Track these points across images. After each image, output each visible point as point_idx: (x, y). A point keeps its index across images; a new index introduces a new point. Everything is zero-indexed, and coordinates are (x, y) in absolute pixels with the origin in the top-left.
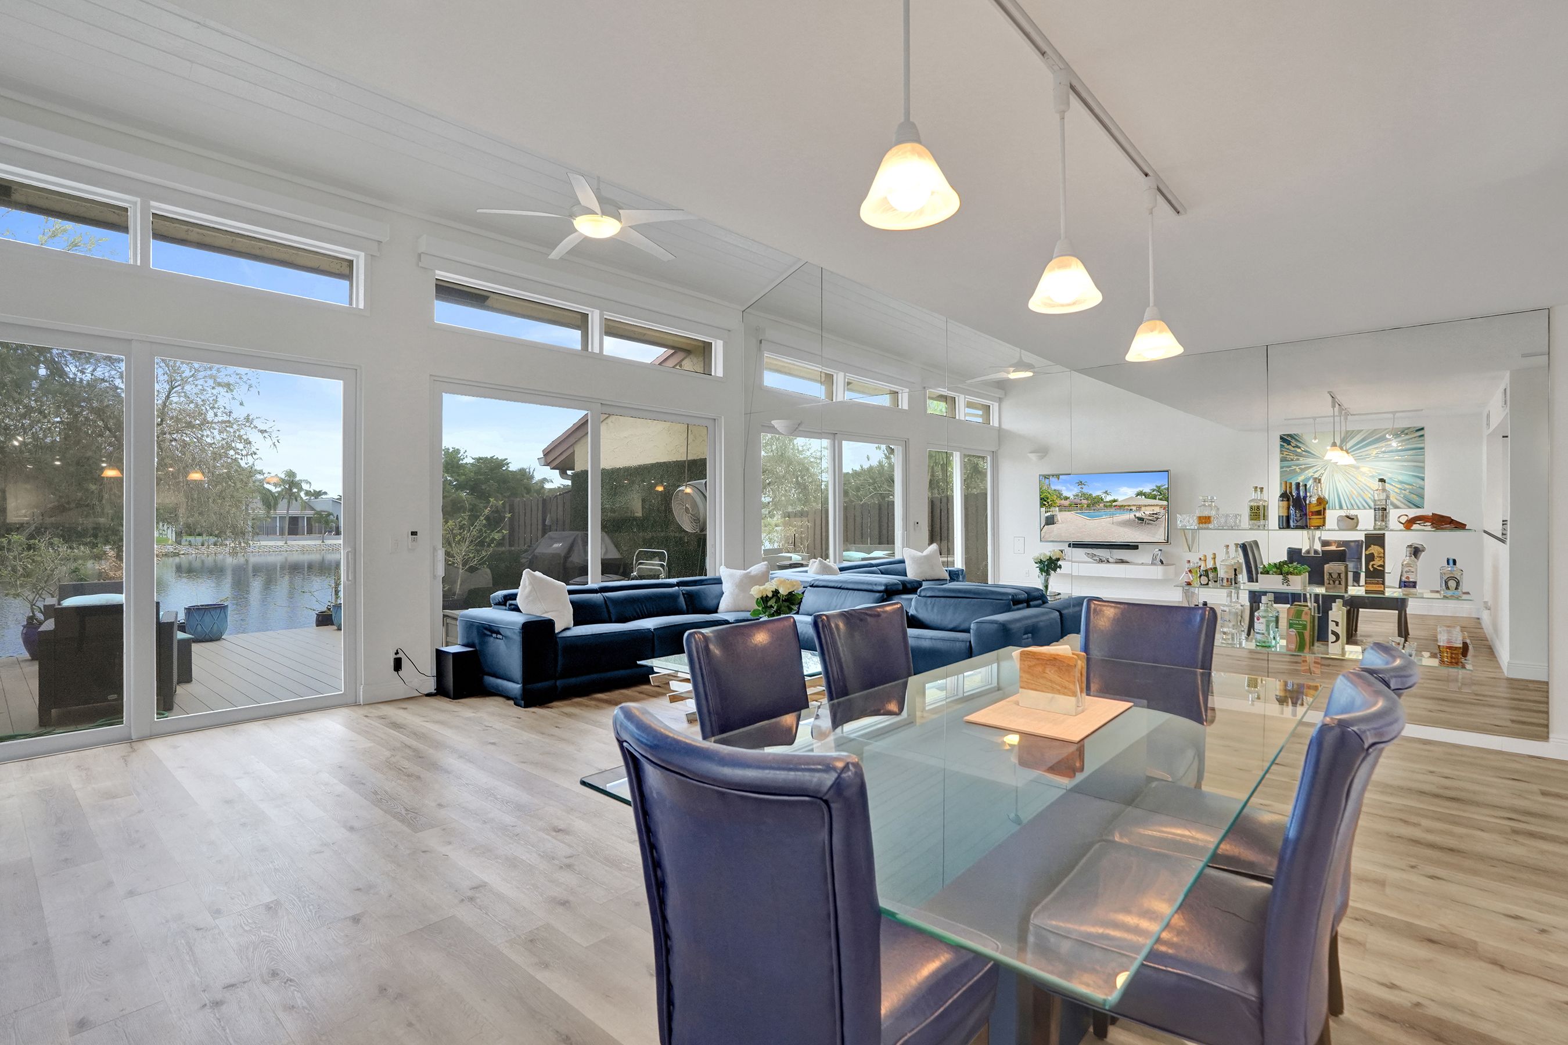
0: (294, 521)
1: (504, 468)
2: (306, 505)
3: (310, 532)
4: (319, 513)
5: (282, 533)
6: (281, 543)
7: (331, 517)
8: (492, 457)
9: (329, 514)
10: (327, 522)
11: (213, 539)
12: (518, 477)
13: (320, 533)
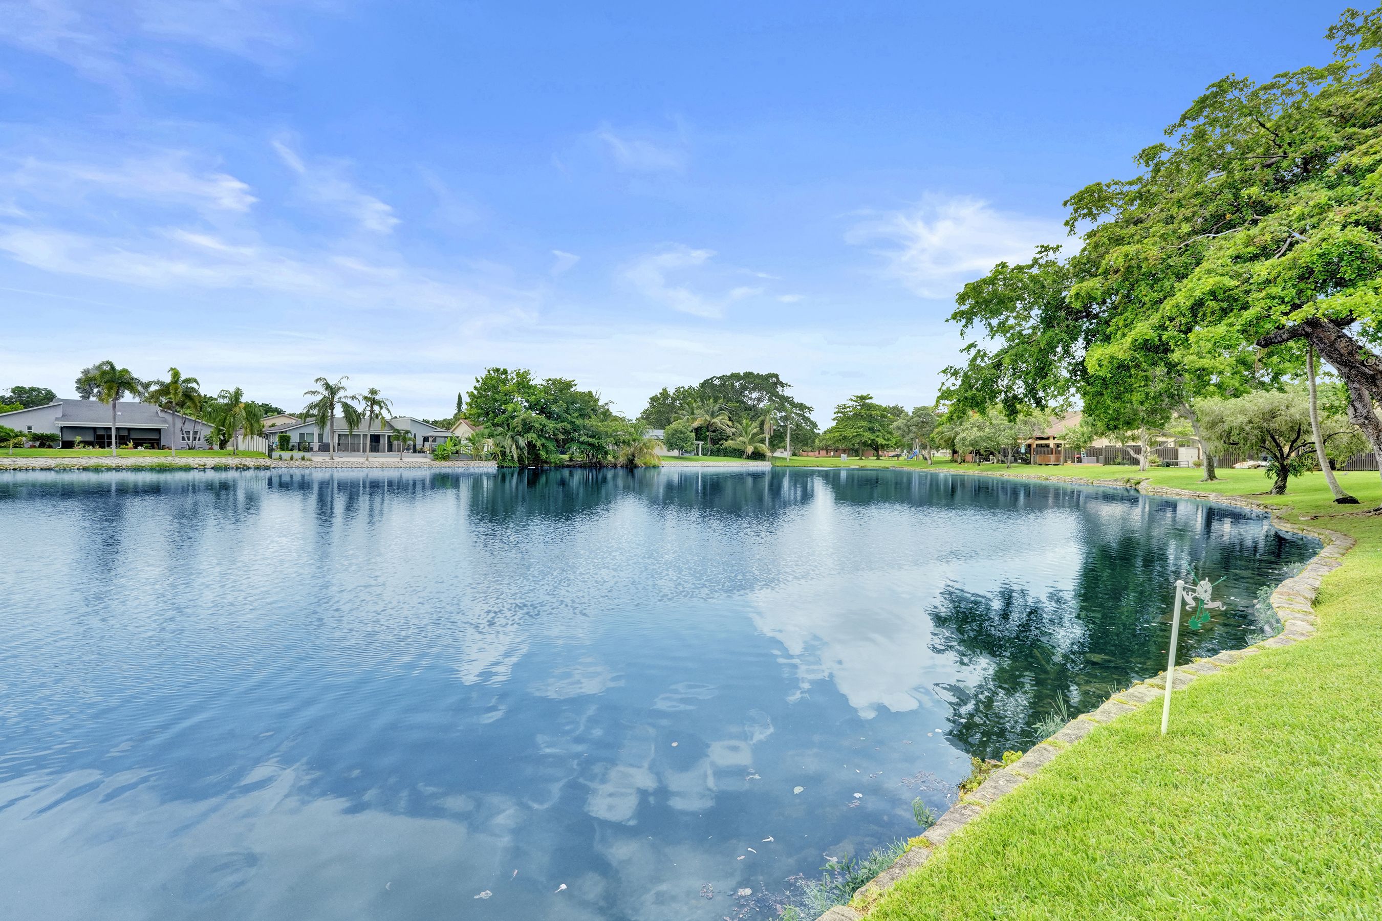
0: (375, 439)
1: (572, 390)
2: (387, 424)
3: (390, 449)
4: (398, 431)
5: (364, 451)
6: (362, 460)
7: (409, 434)
8: (561, 379)
9: (407, 432)
10: (405, 440)
11: (301, 454)
12: (586, 398)
13: (399, 451)
